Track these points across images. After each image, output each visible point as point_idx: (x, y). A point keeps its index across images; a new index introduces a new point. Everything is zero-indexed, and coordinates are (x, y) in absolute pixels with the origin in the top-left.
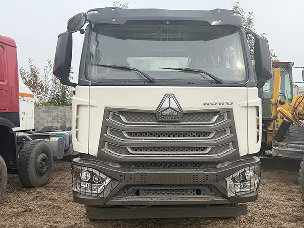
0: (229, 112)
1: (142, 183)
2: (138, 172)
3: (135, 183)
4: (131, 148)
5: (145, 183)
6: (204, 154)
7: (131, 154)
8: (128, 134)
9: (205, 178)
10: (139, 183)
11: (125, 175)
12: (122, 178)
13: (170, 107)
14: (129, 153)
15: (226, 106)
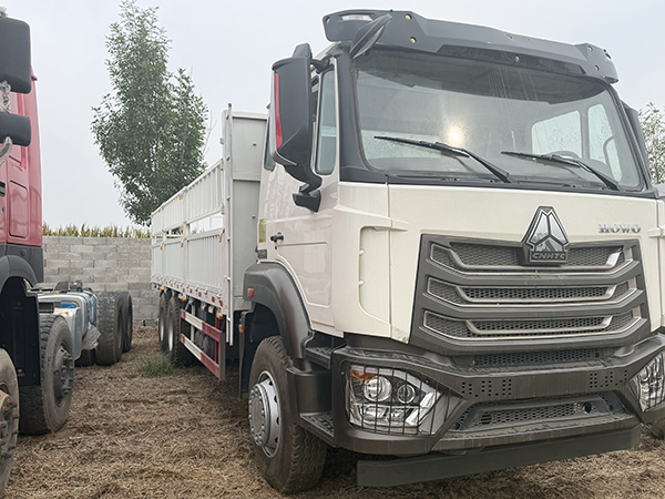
0: (635, 247)
1: (504, 397)
2: (494, 375)
3: (492, 399)
4: (474, 323)
5: (510, 397)
6: (599, 331)
7: (474, 335)
8: (466, 291)
9: (609, 379)
10: (498, 398)
11: (471, 382)
12: (467, 389)
13: (550, 235)
14: (470, 334)
15: (630, 236)
